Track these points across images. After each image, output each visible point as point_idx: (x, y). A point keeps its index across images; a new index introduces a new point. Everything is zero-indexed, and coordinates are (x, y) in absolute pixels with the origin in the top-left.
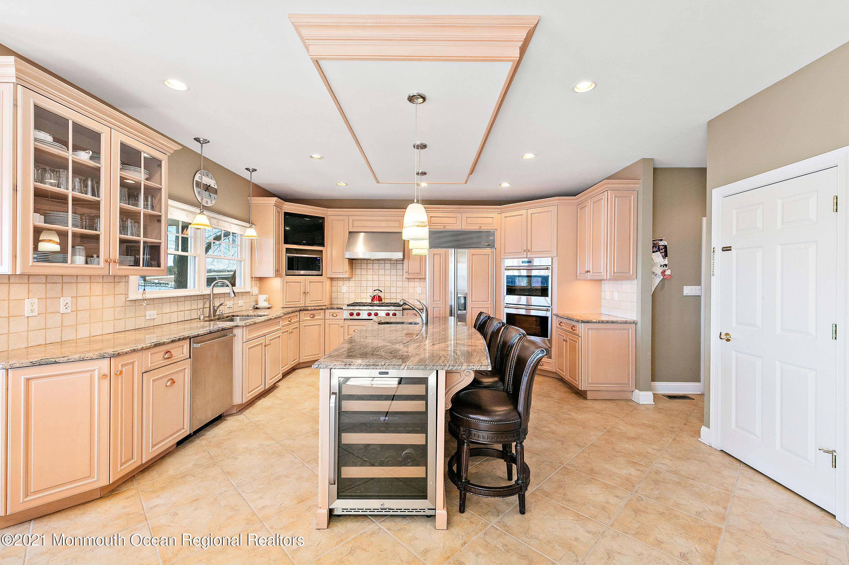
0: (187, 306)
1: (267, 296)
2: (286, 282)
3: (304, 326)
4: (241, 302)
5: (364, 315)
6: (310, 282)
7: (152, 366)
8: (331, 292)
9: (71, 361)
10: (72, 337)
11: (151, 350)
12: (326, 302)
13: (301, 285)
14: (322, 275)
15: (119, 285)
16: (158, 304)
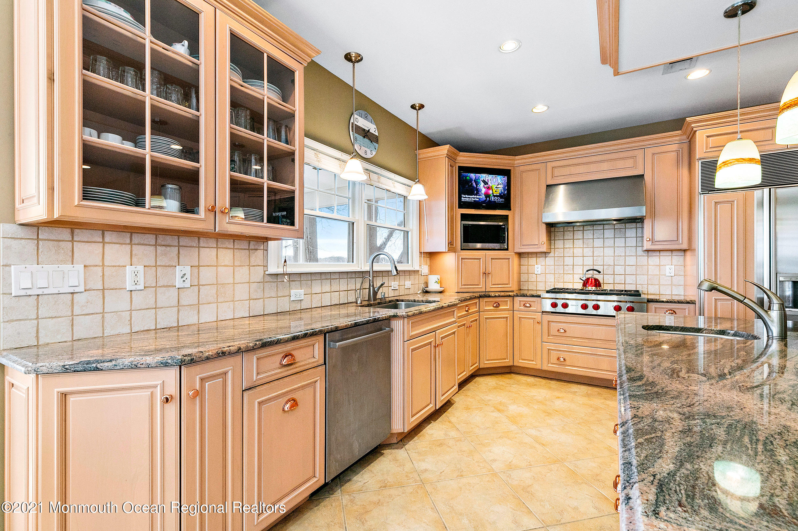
0: (343, 285)
1: (439, 277)
2: (462, 259)
3: (486, 318)
4: (408, 284)
5: (574, 307)
6: (491, 259)
7: (260, 379)
8: (520, 273)
9: (118, 367)
10: (193, 320)
11: (258, 352)
12: (513, 286)
13: (480, 262)
14: (507, 249)
15: (256, 253)
16: (306, 280)
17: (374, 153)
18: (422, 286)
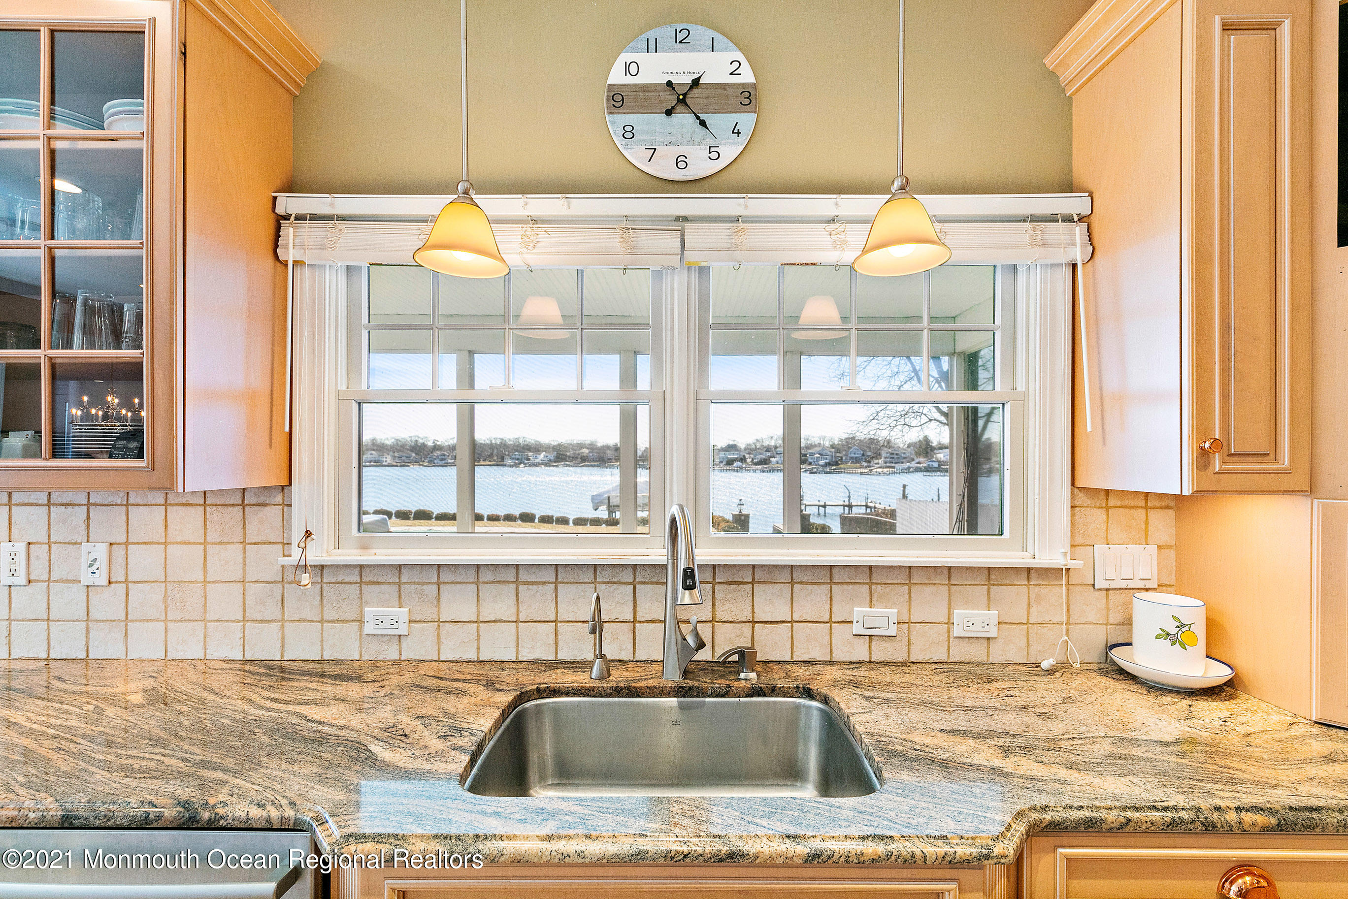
0: (574, 602)
4: (975, 618)
10: (115, 650)
15: (260, 514)
16: (418, 583)
17: (729, 151)
18: (1099, 636)
